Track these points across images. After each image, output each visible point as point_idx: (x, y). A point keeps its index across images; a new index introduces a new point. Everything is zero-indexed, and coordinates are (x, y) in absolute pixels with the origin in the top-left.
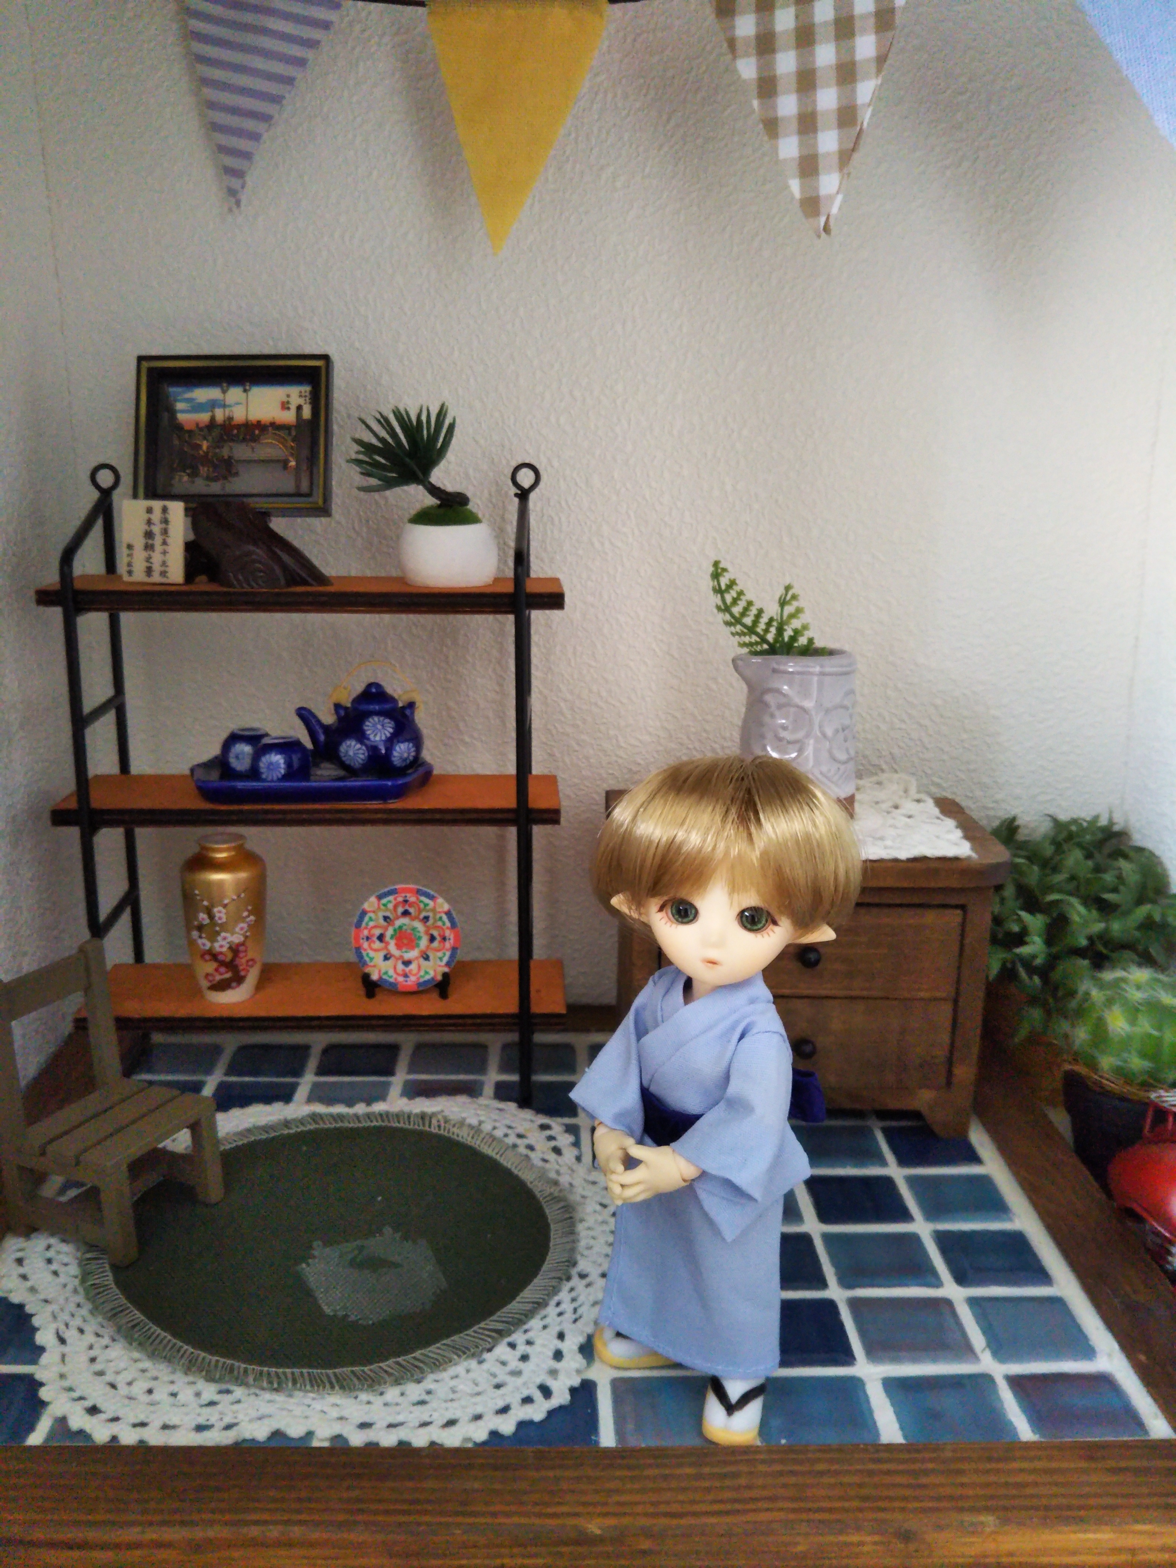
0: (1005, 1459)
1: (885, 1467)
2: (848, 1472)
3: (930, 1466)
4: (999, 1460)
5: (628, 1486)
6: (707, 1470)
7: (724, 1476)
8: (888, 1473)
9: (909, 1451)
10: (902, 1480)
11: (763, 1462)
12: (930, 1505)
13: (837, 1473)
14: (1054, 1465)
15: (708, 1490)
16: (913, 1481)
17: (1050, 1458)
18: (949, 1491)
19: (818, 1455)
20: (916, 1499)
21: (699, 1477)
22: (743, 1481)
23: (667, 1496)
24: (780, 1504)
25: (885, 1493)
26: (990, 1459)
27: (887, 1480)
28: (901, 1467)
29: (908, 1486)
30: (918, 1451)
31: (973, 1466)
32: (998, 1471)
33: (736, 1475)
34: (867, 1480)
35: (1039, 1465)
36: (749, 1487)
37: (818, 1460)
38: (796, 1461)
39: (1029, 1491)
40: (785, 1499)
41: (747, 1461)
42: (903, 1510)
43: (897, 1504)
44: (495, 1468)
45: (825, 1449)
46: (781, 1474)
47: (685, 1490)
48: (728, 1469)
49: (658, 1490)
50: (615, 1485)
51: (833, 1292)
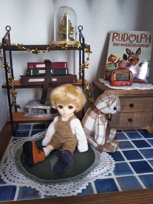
5: (129, 199)
6: (141, 194)
7: (145, 195)
15: (143, 198)
21: (140, 196)
22: (148, 196)
23: (137, 200)
36: (150, 197)
44: (104, 197)
47: (139, 199)
48: (145, 194)
49: (135, 199)
50: (127, 199)
51: (145, 159)
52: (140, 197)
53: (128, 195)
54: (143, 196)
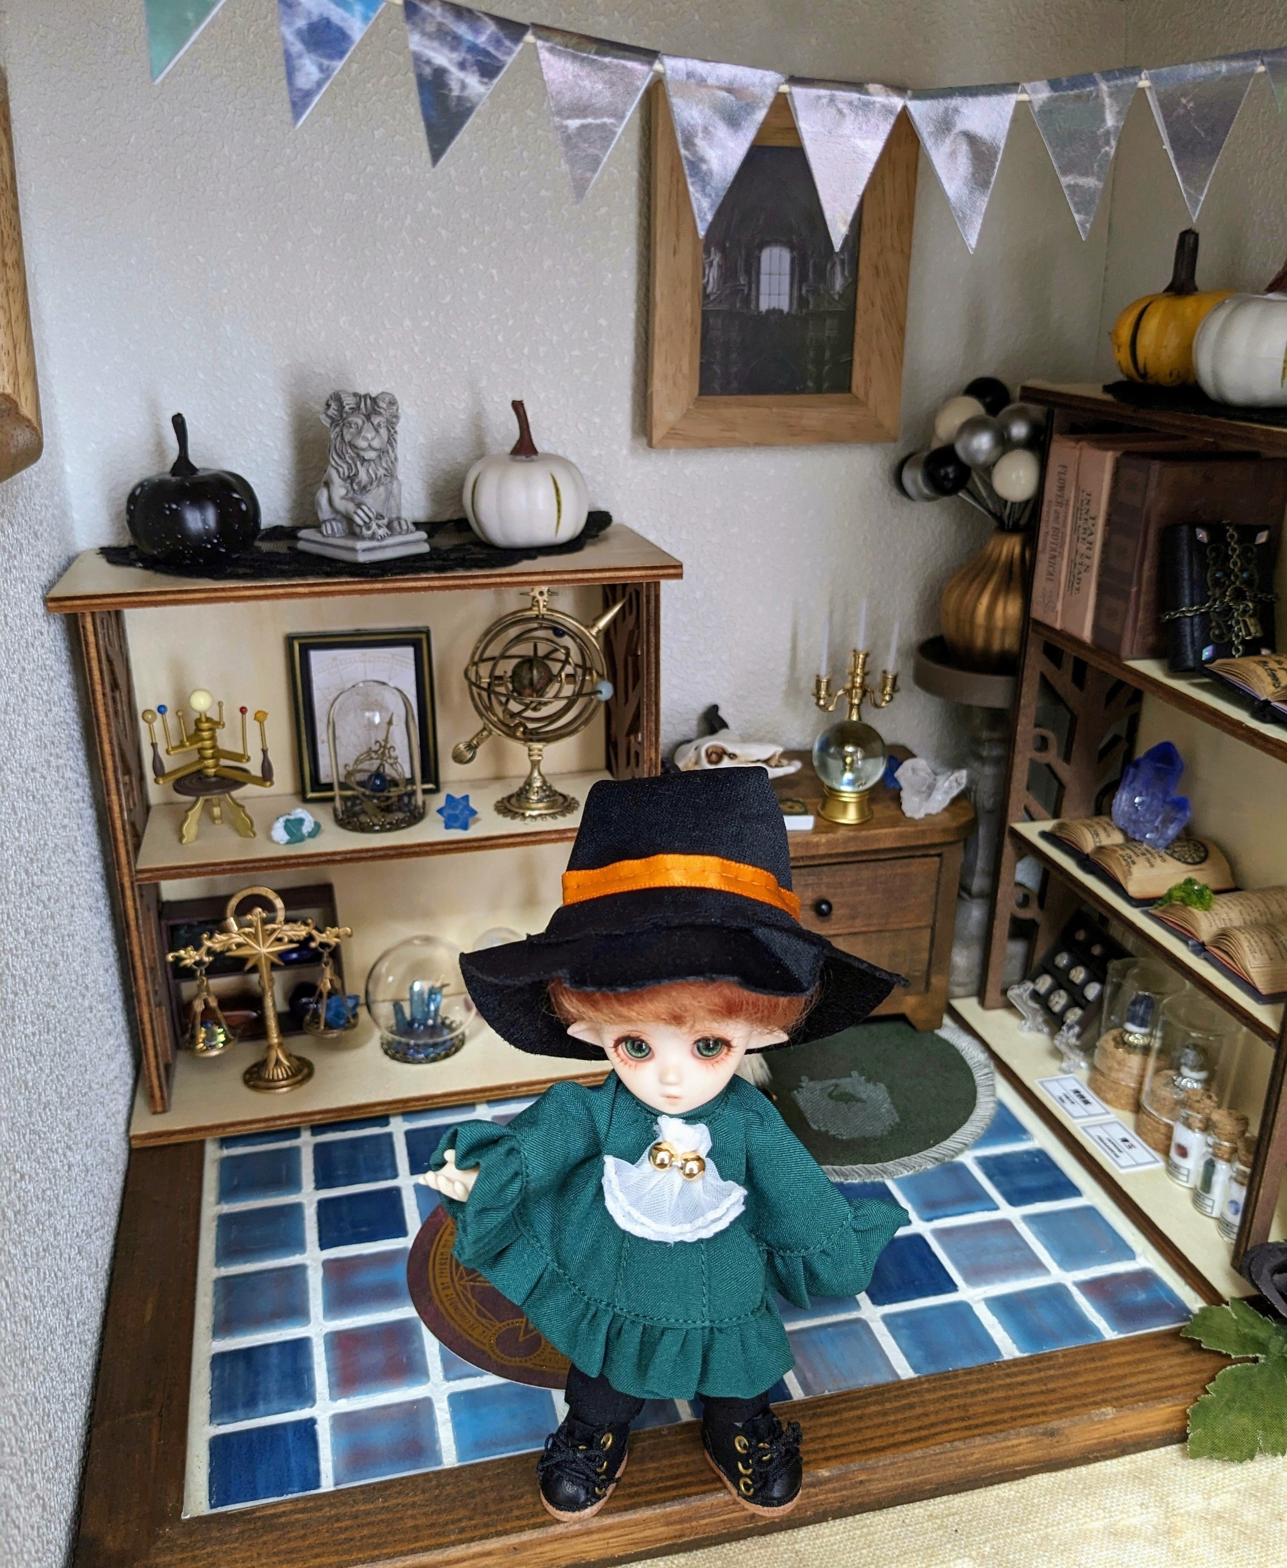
0: (1105, 1358)
1: (1020, 1379)
2: (993, 1389)
3: (1052, 1372)
4: (1100, 1360)
5: (834, 1431)
6: (888, 1406)
7: (904, 1408)
8: (1023, 1384)
9: (1032, 1363)
10: (1034, 1388)
11: (928, 1391)
12: (1063, 1405)
13: (985, 1391)
14: (1138, 1356)
15: (896, 1422)
16: (1044, 1388)
17: (1135, 1351)
18: (1072, 1391)
19: (968, 1378)
20: (1052, 1403)
21: (885, 1414)
22: (919, 1411)
23: (869, 1434)
24: (955, 1425)
25: (1029, 1401)
26: (1093, 1360)
27: (1025, 1390)
28: (1031, 1377)
29: (1042, 1392)
30: (1038, 1361)
31: (1083, 1367)
32: (1103, 1368)
33: (912, 1406)
34: (1010, 1393)
35: (1129, 1358)
36: (926, 1415)
37: (969, 1383)
38: (953, 1386)
39: (1128, 1381)
40: (956, 1420)
41: (915, 1392)
42: (1044, 1413)
43: (1039, 1409)
45: (969, 1372)
46: (945, 1399)
47: (880, 1426)
48: (904, 1402)
49: (860, 1430)
50: (825, 1432)
51: (918, 1226)
52: (880, 1420)
53: (828, 1415)
54: (896, 1410)
